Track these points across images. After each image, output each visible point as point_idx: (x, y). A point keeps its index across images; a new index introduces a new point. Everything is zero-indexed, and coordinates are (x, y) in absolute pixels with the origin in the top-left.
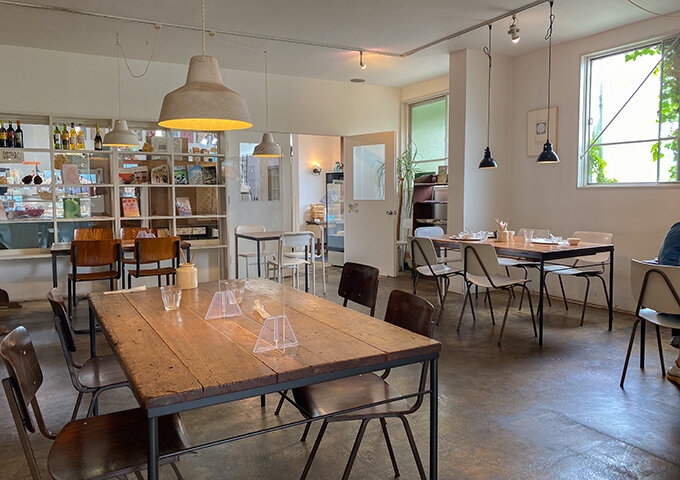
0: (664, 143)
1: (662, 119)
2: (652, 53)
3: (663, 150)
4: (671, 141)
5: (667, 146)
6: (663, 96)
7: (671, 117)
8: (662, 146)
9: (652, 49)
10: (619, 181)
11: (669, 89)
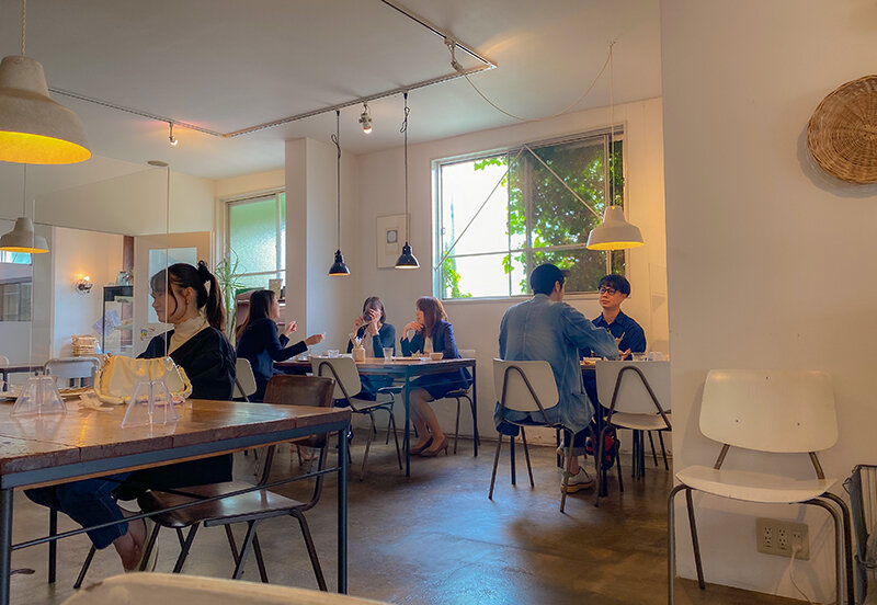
0: (514, 255)
1: (511, 231)
2: (499, 164)
3: (514, 263)
4: (520, 253)
5: (517, 259)
6: (511, 208)
7: (519, 230)
8: (512, 258)
9: (499, 159)
10: (474, 296)
11: (516, 200)
